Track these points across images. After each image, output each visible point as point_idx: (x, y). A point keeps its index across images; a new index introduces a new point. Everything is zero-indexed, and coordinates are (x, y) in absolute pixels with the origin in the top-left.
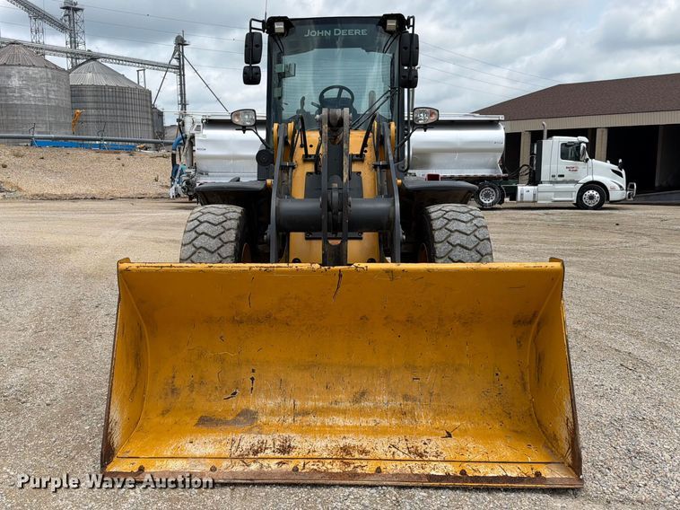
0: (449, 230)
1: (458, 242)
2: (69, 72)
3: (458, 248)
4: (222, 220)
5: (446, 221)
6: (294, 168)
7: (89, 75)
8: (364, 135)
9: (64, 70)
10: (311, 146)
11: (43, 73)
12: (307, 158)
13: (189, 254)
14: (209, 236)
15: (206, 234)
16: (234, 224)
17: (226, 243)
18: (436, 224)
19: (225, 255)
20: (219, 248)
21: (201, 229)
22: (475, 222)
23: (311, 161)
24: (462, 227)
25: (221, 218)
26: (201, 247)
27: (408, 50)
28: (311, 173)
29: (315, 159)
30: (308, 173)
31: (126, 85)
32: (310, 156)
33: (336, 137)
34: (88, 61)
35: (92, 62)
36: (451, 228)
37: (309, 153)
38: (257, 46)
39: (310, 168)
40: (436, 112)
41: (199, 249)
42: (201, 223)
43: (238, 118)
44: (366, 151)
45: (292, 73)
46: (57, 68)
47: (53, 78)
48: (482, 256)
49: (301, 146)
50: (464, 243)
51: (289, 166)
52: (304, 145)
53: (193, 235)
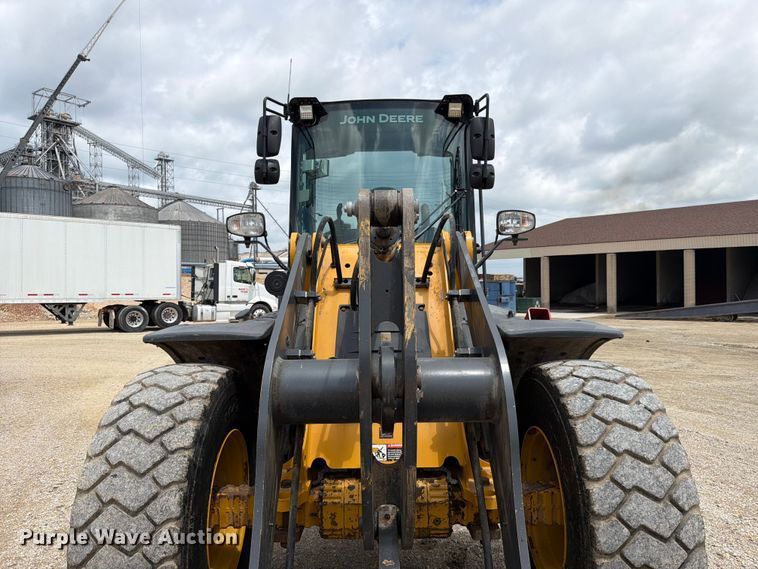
0: (602, 420)
1: (625, 446)
2: (158, 210)
3: (628, 458)
4: (173, 401)
5: (591, 401)
6: (316, 300)
7: (176, 213)
8: (428, 250)
9: (153, 208)
10: (348, 266)
11: (136, 211)
12: (340, 284)
13: (95, 478)
14: (142, 437)
15: (137, 434)
16: (196, 408)
17: (173, 452)
18: (576, 405)
19: (165, 481)
20: (155, 465)
21: (129, 422)
22: (644, 401)
23: (345, 288)
24: (624, 412)
25: (173, 397)
26: (120, 463)
27: (482, 138)
28: (346, 307)
29: (353, 287)
30: (341, 307)
31: (207, 220)
32: (346, 280)
33: (386, 250)
34: (176, 201)
35: (179, 202)
36: (604, 415)
37: (344, 276)
38: (274, 132)
39: (344, 298)
40: (531, 217)
41: (116, 466)
42: (134, 407)
43: (239, 225)
44: (431, 274)
45: (325, 171)
46: (148, 206)
47: (144, 214)
48: (675, 474)
49: (332, 266)
50: (637, 449)
51: (309, 298)
52: (336, 264)
53: (111, 433)
